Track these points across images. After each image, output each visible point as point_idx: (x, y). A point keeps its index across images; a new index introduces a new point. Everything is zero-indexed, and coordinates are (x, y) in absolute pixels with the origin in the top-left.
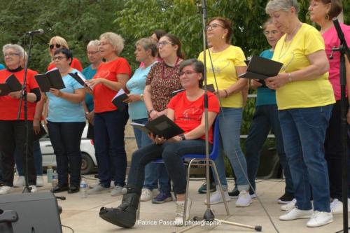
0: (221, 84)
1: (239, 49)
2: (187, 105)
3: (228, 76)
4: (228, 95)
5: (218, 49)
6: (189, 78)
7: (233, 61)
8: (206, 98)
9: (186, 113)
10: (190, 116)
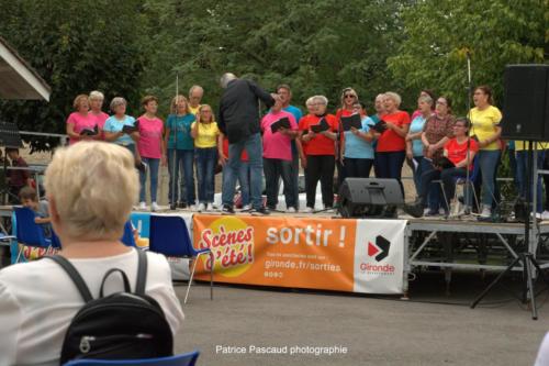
0: (482, 135)
1: (496, 109)
2: (457, 146)
3: (486, 128)
4: (488, 143)
5: (481, 108)
6: (458, 129)
7: (491, 118)
8: (469, 143)
9: (456, 151)
10: (458, 153)
